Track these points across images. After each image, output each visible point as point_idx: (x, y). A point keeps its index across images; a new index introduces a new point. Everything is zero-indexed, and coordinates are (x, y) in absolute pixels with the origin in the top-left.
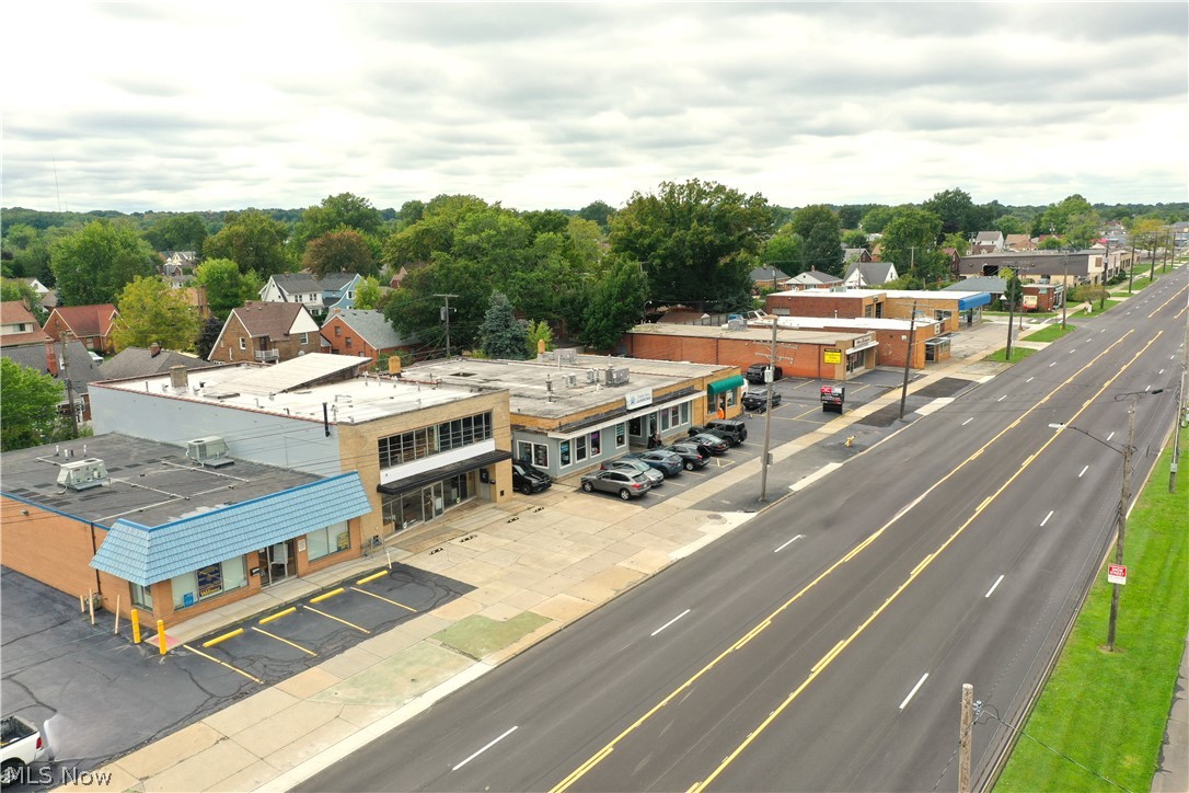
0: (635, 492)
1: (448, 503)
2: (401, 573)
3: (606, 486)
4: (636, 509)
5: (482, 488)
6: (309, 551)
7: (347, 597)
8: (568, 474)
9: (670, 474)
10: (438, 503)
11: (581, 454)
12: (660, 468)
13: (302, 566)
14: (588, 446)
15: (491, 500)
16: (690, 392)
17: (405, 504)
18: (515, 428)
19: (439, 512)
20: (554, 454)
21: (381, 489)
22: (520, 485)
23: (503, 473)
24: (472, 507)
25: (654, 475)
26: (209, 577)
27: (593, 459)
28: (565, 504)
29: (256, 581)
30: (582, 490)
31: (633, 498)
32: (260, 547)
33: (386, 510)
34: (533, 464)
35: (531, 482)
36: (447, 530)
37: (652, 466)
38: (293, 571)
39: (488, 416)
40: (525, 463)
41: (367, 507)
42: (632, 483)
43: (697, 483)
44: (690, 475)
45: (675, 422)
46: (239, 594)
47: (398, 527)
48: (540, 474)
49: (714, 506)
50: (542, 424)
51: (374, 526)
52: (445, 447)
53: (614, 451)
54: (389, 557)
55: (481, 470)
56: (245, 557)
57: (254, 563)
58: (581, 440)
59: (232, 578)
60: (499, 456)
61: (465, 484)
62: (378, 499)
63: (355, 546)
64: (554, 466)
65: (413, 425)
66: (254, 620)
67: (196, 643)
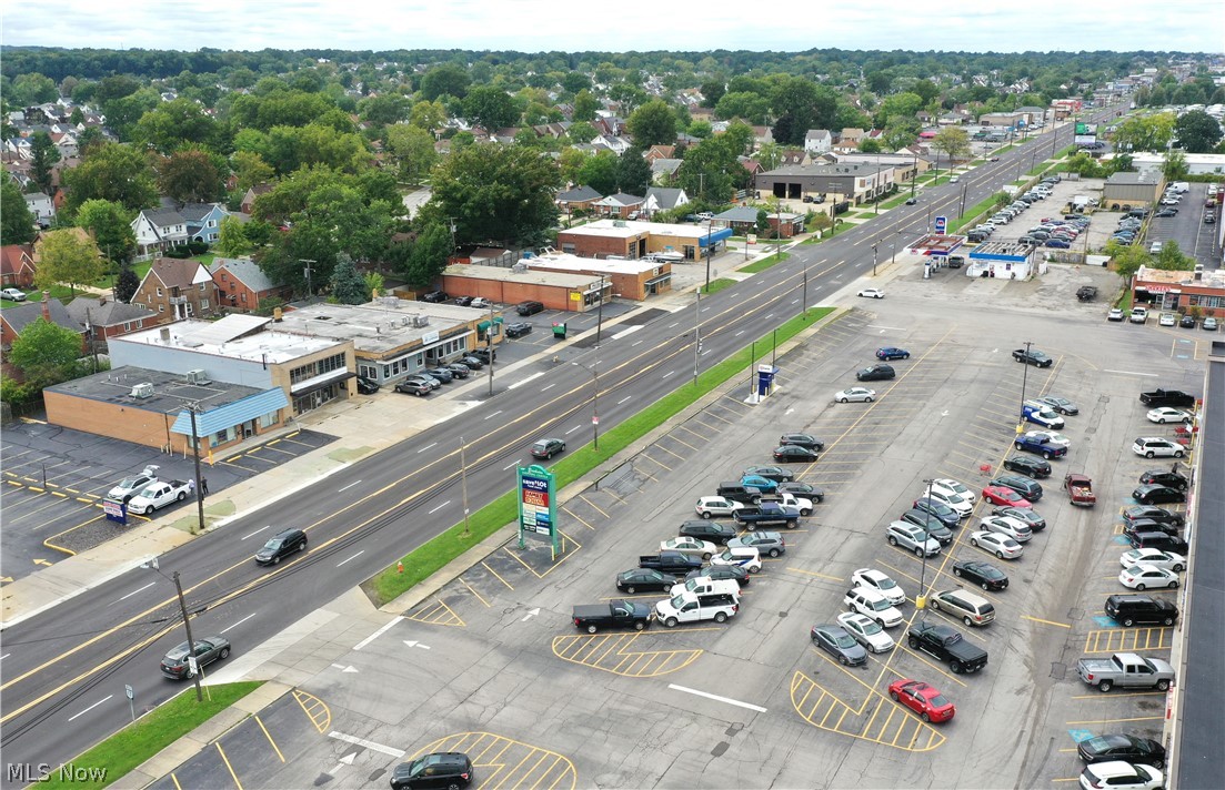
0: (424, 392)
1: (323, 400)
2: (304, 432)
3: (407, 389)
4: (424, 400)
5: (341, 392)
6: (262, 423)
7: (283, 443)
8: (388, 382)
9: (445, 381)
10: (319, 400)
11: (396, 371)
12: (439, 378)
13: (259, 431)
14: (400, 366)
15: (346, 398)
16: (465, 330)
17: (303, 401)
18: (357, 358)
19: (319, 405)
20: (380, 372)
21: (292, 394)
22: (362, 390)
23: (352, 384)
24: (336, 402)
25: (435, 382)
26: (222, 435)
27: (402, 373)
28: (386, 399)
29: (240, 437)
30: (396, 391)
31: (422, 395)
32: (241, 422)
33: (294, 405)
34: (369, 378)
35: (368, 388)
36: (325, 414)
37: (435, 377)
38: (255, 432)
39: (343, 354)
40: (363, 377)
41: (286, 403)
42: (421, 387)
43: (459, 386)
44: (457, 381)
45: (455, 349)
46: (234, 443)
47: (300, 413)
48: (373, 383)
49: (464, 398)
50: (373, 356)
51: (290, 412)
52: (322, 372)
53: (416, 368)
54: (299, 426)
55: (341, 383)
56: (235, 427)
57: (239, 429)
58: (395, 364)
59: (231, 436)
60: (349, 375)
61: (333, 391)
62: (290, 398)
63: (281, 421)
64: (380, 378)
65: (306, 362)
66: (245, 452)
67: (225, 460)
